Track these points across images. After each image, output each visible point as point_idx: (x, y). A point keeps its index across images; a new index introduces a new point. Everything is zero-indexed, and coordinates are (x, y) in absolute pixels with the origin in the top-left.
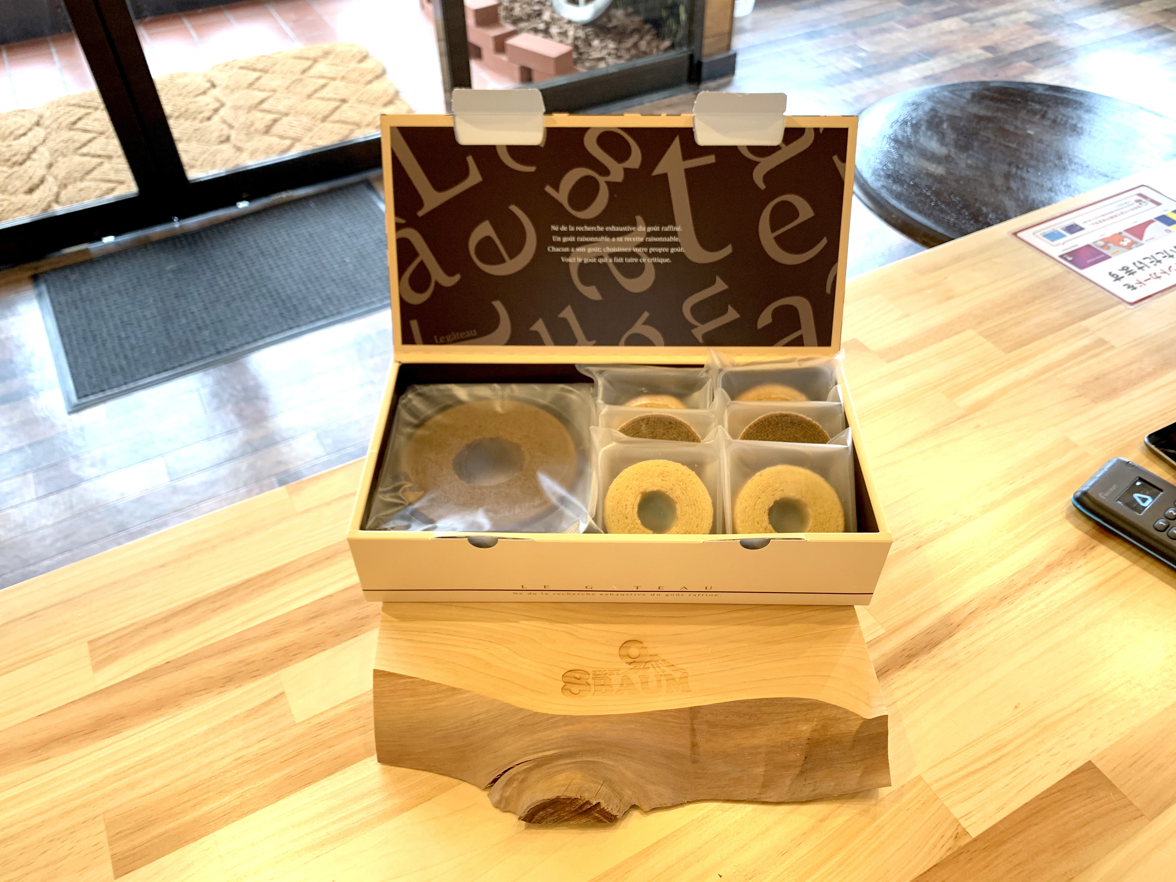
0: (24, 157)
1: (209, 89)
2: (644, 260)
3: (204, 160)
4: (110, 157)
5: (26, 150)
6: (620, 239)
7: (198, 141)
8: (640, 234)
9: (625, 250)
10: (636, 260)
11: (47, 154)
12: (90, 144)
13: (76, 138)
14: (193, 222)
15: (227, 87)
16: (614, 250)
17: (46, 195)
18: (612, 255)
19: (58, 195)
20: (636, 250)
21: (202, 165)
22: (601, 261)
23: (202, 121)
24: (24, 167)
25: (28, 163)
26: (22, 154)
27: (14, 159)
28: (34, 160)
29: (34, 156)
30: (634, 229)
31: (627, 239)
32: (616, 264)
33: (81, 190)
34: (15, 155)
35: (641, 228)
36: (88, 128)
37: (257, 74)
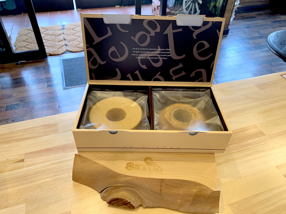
2: (160, 58)
6: (153, 52)
8: (159, 51)
9: (154, 55)
10: (157, 58)
13: (73, 32)
16: (151, 55)
18: (150, 57)
20: (157, 55)
22: (147, 58)
30: (157, 49)
31: (155, 52)
32: (151, 59)
35: (159, 49)
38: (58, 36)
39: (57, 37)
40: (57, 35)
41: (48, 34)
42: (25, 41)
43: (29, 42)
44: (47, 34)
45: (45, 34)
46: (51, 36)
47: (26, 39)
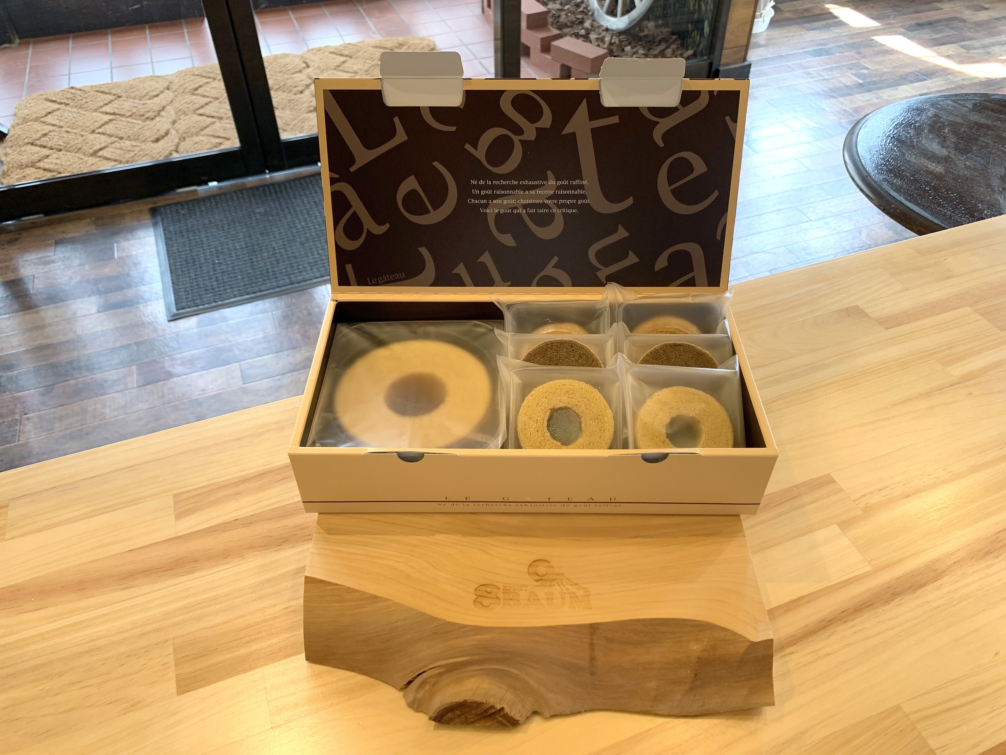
0: (155, 114)
1: (304, 68)
2: (554, 211)
3: (294, 125)
4: (221, 118)
5: (157, 108)
6: (532, 192)
7: (291, 110)
8: (550, 187)
9: (537, 202)
10: (547, 211)
11: (172, 113)
12: (207, 107)
13: (196, 101)
14: (280, 175)
15: (318, 68)
16: (527, 202)
17: (169, 145)
18: (525, 206)
19: (178, 145)
20: (547, 202)
21: (292, 128)
22: (515, 211)
23: (296, 94)
24: (154, 121)
25: (158, 119)
26: (154, 112)
27: (147, 115)
28: (162, 117)
29: (163, 113)
30: (545, 183)
31: (539, 192)
32: (529, 214)
33: (196, 143)
34: (148, 112)
35: (552, 182)
36: (207, 94)
37: (343, 59)
38: (152, 119)
39: (148, 122)
40: (151, 114)
41: (116, 111)
42: (38, 142)
43: (51, 149)
44: (114, 114)
45: (107, 113)
46: (130, 120)
47: (39, 135)
